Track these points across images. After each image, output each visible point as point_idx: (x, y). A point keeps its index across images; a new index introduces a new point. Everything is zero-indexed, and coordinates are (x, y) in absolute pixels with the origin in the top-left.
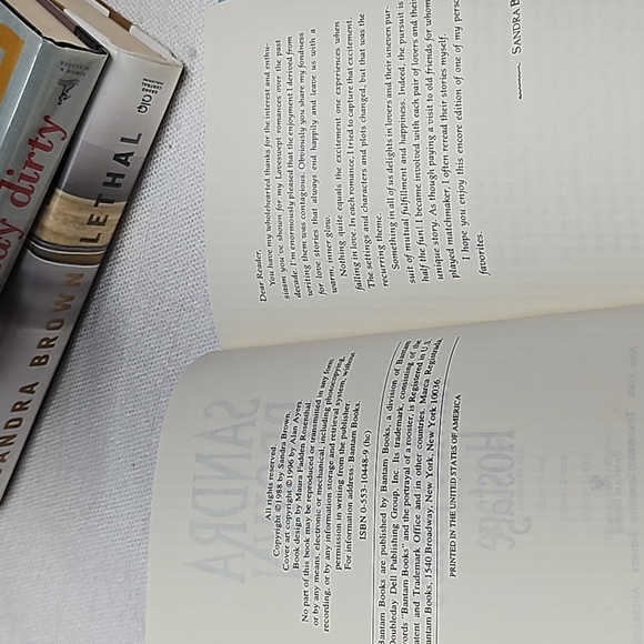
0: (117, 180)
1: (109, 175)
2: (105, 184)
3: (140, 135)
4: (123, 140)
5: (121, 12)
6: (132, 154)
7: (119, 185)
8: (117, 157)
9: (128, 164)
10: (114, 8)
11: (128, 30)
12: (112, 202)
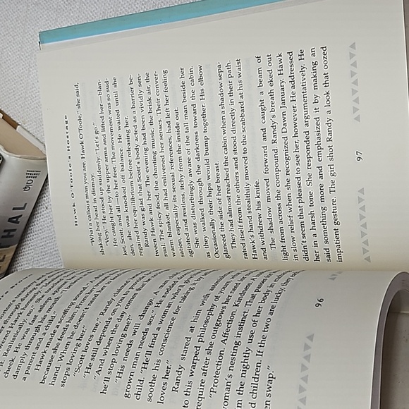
0: (11, 233)
1: (5, 231)
2: (3, 237)
3: (26, 204)
4: (14, 209)
5: (11, 115)
6: (20, 216)
7: (12, 236)
8: (10, 220)
9: (18, 223)
10: (5, 111)
11: (16, 129)
12: (8, 246)
